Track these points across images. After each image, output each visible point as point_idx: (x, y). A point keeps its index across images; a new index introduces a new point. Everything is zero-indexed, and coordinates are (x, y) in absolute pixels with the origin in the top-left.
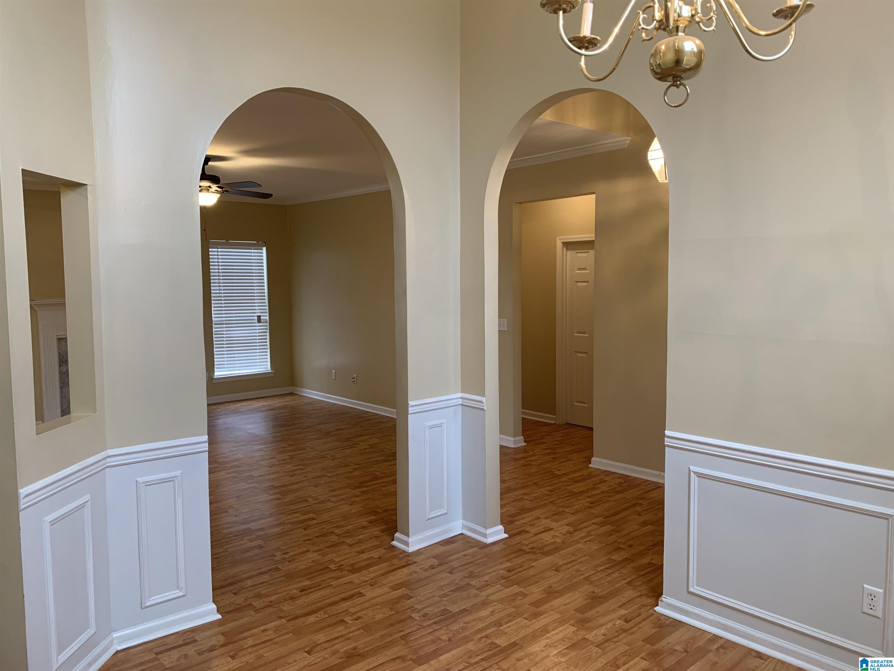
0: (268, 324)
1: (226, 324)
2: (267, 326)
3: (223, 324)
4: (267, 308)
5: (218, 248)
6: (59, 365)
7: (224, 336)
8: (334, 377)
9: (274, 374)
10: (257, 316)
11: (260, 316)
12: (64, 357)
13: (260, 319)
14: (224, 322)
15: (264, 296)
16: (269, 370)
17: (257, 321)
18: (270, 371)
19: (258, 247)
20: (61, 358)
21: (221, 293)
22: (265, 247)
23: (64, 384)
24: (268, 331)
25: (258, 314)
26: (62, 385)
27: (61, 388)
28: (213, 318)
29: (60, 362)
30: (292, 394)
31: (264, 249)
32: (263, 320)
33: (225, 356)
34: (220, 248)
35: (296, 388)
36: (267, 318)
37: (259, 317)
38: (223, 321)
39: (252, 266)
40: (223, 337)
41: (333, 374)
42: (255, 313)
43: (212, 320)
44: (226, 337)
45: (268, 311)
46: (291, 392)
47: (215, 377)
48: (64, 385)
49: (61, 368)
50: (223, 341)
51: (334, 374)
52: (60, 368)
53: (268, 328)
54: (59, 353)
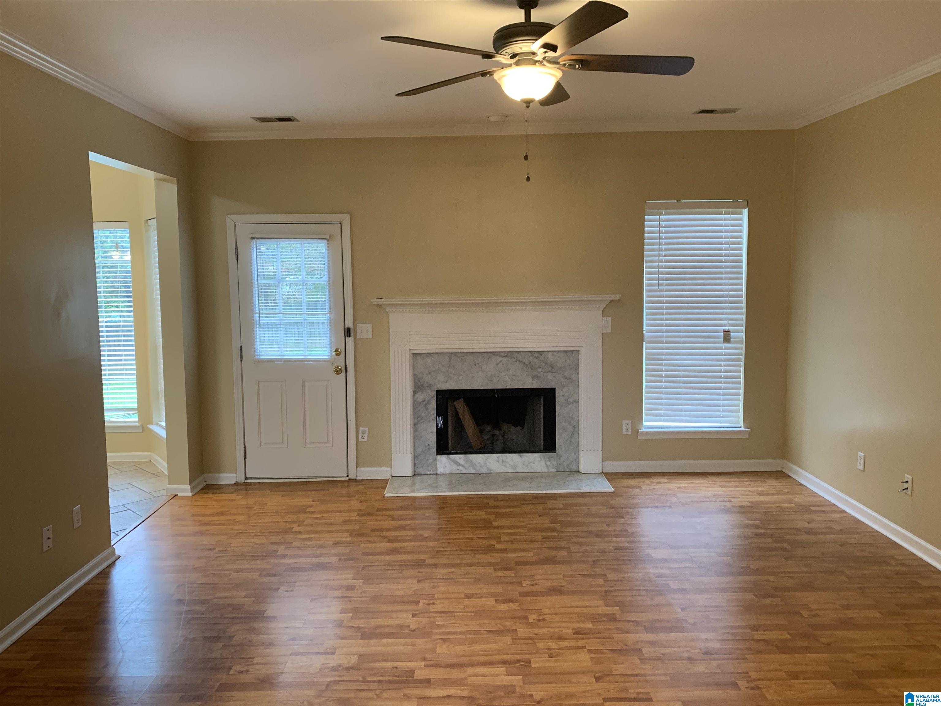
0: (743, 346)
1: (667, 343)
2: (741, 349)
3: (662, 342)
4: (744, 317)
5: (661, 214)
6: (414, 392)
7: (664, 362)
8: (862, 466)
9: (749, 435)
10: (724, 331)
11: (729, 331)
12: (421, 381)
13: (729, 336)
14: (665, 339)
15: (741, 302)
16: (741, 427)
17: (722, 339)
18: (742, 429)
19: (734, 207)
20: (416, 381)
21: (662, 291)
22: (747, 209)
23: (419, 419)
24: (743, 358)
25: (726, 328)
26: (416, 421)
27: (415, 425)
28: (644, 332)
29: (415, 387)
30: (780, 475)
31: (746, 212)
32: (735, 337)
33: (663, 396)
34: (666, 214)
35: (788, 463)
36: (743, 335)
37: (727, 334)
38: (662, 337)
39: (721, 244)
40: (661, 365)
41: (859, 459)
42: (721, 325)
43: (642, 335)
44: (666, 365)
45: (744, 322)
46: (780, 469)
47: (644, 430)
48: (418, 421)
49: (417, 395)
50: (661, 370)
51: (862, 460)
52: (414, 396)
53: (743, 352)
54: (414, 375)
